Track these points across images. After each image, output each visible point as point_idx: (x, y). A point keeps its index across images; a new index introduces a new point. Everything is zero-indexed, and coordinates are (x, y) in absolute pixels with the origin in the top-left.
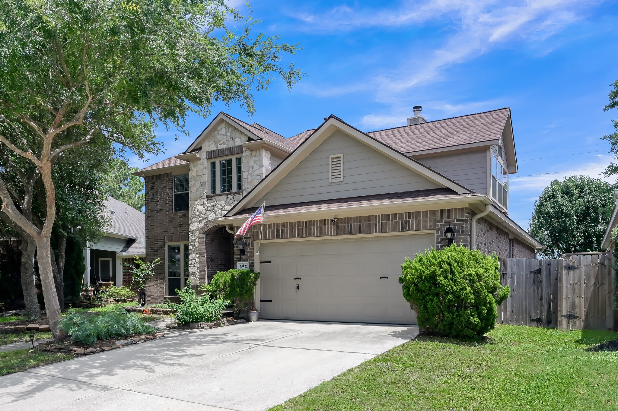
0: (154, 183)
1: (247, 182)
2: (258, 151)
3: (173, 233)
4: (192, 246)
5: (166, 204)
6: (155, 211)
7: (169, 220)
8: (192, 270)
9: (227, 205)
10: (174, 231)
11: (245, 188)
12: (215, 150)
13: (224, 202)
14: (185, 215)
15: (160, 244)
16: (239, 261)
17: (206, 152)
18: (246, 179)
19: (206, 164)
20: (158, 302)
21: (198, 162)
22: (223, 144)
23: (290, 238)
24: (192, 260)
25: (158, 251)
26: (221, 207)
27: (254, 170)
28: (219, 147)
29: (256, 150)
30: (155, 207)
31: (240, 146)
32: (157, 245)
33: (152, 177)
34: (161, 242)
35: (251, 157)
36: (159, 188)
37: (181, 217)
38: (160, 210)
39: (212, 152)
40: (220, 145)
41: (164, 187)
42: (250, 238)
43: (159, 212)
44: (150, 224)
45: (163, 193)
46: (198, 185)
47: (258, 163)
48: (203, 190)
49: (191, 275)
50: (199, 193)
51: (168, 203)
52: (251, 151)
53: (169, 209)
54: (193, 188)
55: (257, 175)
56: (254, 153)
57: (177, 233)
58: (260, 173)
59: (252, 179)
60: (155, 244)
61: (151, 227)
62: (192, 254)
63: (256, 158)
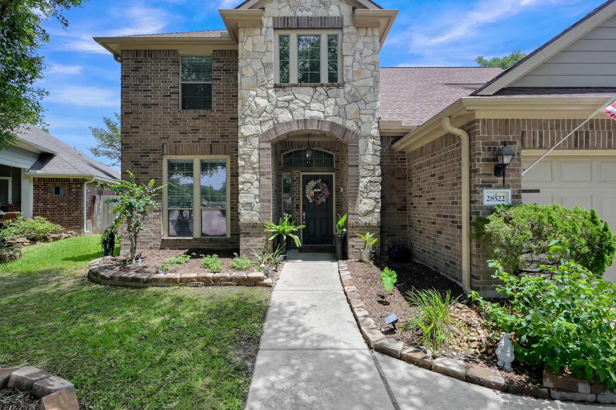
0: (141, 62)
1: (351, 72)
2: (370, 30)
3: (180, 142)
4: (245, 161)
5: (164, 96)
6: (142, 105)
7: (170, 122)
8: (245, 199)
9: (314, 103)
10: (181, 139)
11: (347, 79)
12: (291, 17)
13: (309, 98)
14: (205, 116)
15: (152, 157)
16: (489, 186)
17: (274, 18)
18: (350, 68)
19: (273, 37)
20: (148, 246)
21: (257, 31)
22: (307, 11)
23: (604, 148)
24: (243, 183)
25: (148, 168)
26: (304, 105)
27: (364, 55)
28: (299, 14)
29: (367, 28)
30: (142, 99)
31: (338, 17)
32: (145, 159)
33: (137, 52)
34: (154, 153)
35: (358, 37)
36: (151, 70)
37: (197, 119)
38: (154, 104)
39: (286, 19)
40: (301, 10)
41: (161, 70)
42: (515, 143)
43: (150, 107)
44: (130, 124)
45: (160, 79)
46: (257, 65)
47: (371, 46)
48: (267, 74)
49: (243, 207)
50: (259, 78)
51: (170, 96)
52: (358, 28)
53: (171, 105)
54: (247, 69)
55: (369, 64)
56: (363, 32)
57: (189, 142)
58: (374, 62)
59: (361, 68)
60: (141, 156)
61: (133, 130)
62: (243, 173)
63: (367, 40)
